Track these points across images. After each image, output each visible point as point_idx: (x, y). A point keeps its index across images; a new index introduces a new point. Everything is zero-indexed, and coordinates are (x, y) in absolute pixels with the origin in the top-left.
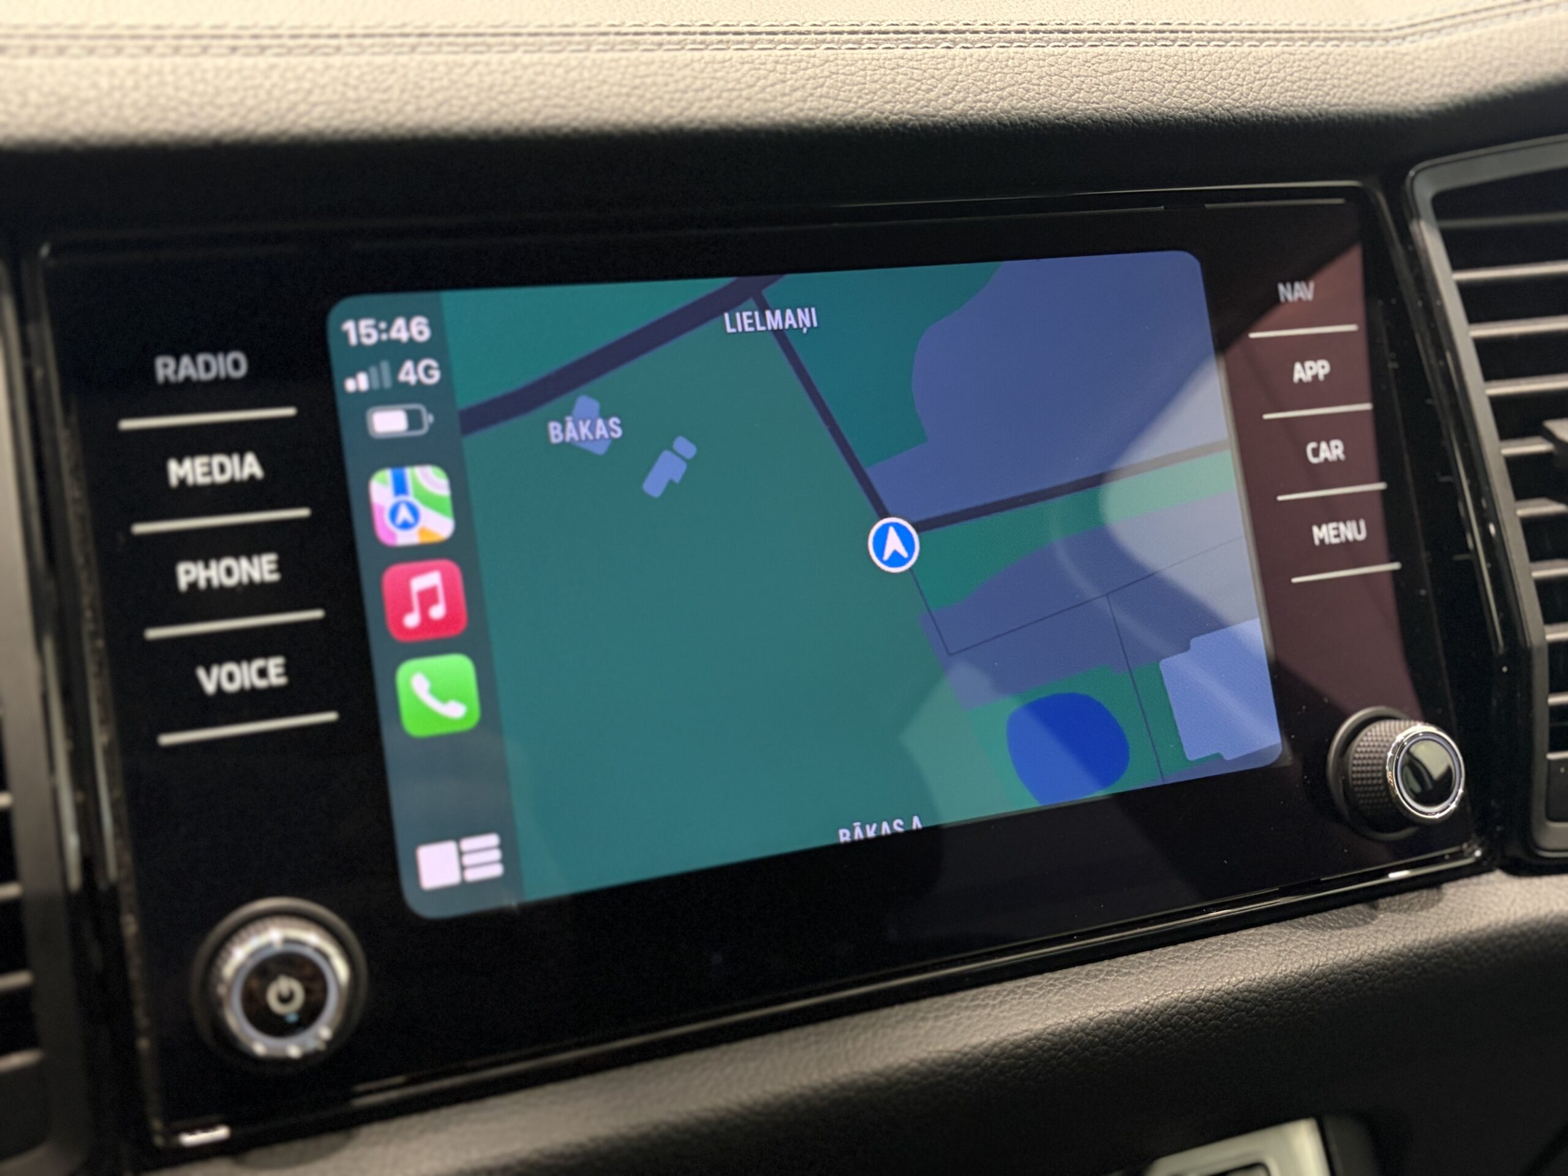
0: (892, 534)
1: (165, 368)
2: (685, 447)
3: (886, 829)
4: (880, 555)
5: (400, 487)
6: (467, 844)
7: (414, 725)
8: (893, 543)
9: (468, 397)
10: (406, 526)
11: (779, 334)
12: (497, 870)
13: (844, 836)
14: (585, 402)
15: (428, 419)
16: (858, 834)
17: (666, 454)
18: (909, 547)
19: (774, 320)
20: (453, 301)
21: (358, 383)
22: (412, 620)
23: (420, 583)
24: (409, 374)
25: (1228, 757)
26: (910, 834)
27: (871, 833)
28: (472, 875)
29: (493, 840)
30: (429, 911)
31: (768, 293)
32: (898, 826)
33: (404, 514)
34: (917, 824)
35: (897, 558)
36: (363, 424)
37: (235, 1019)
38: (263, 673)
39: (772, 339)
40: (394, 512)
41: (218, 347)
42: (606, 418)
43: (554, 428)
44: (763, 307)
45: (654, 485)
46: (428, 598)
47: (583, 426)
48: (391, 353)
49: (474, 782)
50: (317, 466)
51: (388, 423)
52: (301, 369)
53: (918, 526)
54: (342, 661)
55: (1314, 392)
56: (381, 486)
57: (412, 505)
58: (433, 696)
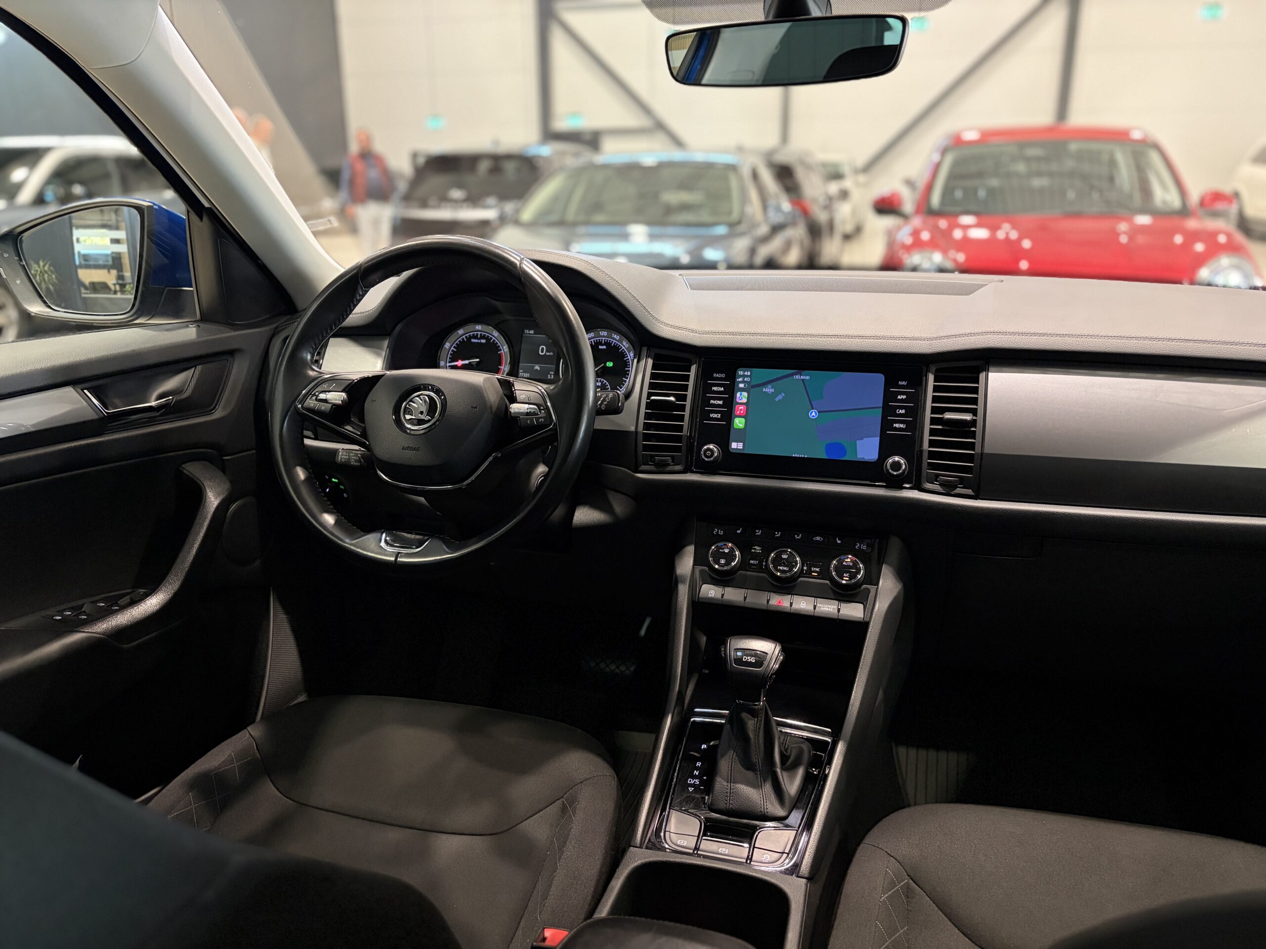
0: (814, 412)
1: (715, 375)
2: (783, 394)
3: (801, 456)
4: (811, 415)
5: (741, 395)
6: (739, 443)
7: (735, 426)
8: (813, 414)
9: (753, 384)
10: (740, 400)
11: (802, 379)
12: (742, 448)
13: (794, 455)
14: (770, 386)
15: (747, 386)
16: (796, 456)
17: (780, 395)
18: (816, 415)
20: (754, 370)
21: (740, 379)
22: (738, 412)
23: (740, 408)
24: (746, 379)
25: (866, 458)
26: (804, 458)
27: (798, 456)
28: (738, 448)
29: (742, 444)
30: (731, 451)
31: (802, 373)
32: (803, 456)
33: (741, 398)
34: (806, 456)
35: (813, 416)
36: (738, 385)
37: (702, 454)
38: (718, 416)
39: (801, 381)
40: (739, 398)
41: (722, 373)
42: (772, 388)
43: (764, 389)
44: (801, 375)
45: (777, 399)
46: (741, 410)
47: (769, 390)
48: (744, 376)
49: (742, 435)
50: (731, 391)
51: (741, 385)
52: (732, 377)
53: (819, 412)
54: (728, 416)
55: (902, 401)
56: (738, 394)
57: (742, 397)
58: (739, 423)
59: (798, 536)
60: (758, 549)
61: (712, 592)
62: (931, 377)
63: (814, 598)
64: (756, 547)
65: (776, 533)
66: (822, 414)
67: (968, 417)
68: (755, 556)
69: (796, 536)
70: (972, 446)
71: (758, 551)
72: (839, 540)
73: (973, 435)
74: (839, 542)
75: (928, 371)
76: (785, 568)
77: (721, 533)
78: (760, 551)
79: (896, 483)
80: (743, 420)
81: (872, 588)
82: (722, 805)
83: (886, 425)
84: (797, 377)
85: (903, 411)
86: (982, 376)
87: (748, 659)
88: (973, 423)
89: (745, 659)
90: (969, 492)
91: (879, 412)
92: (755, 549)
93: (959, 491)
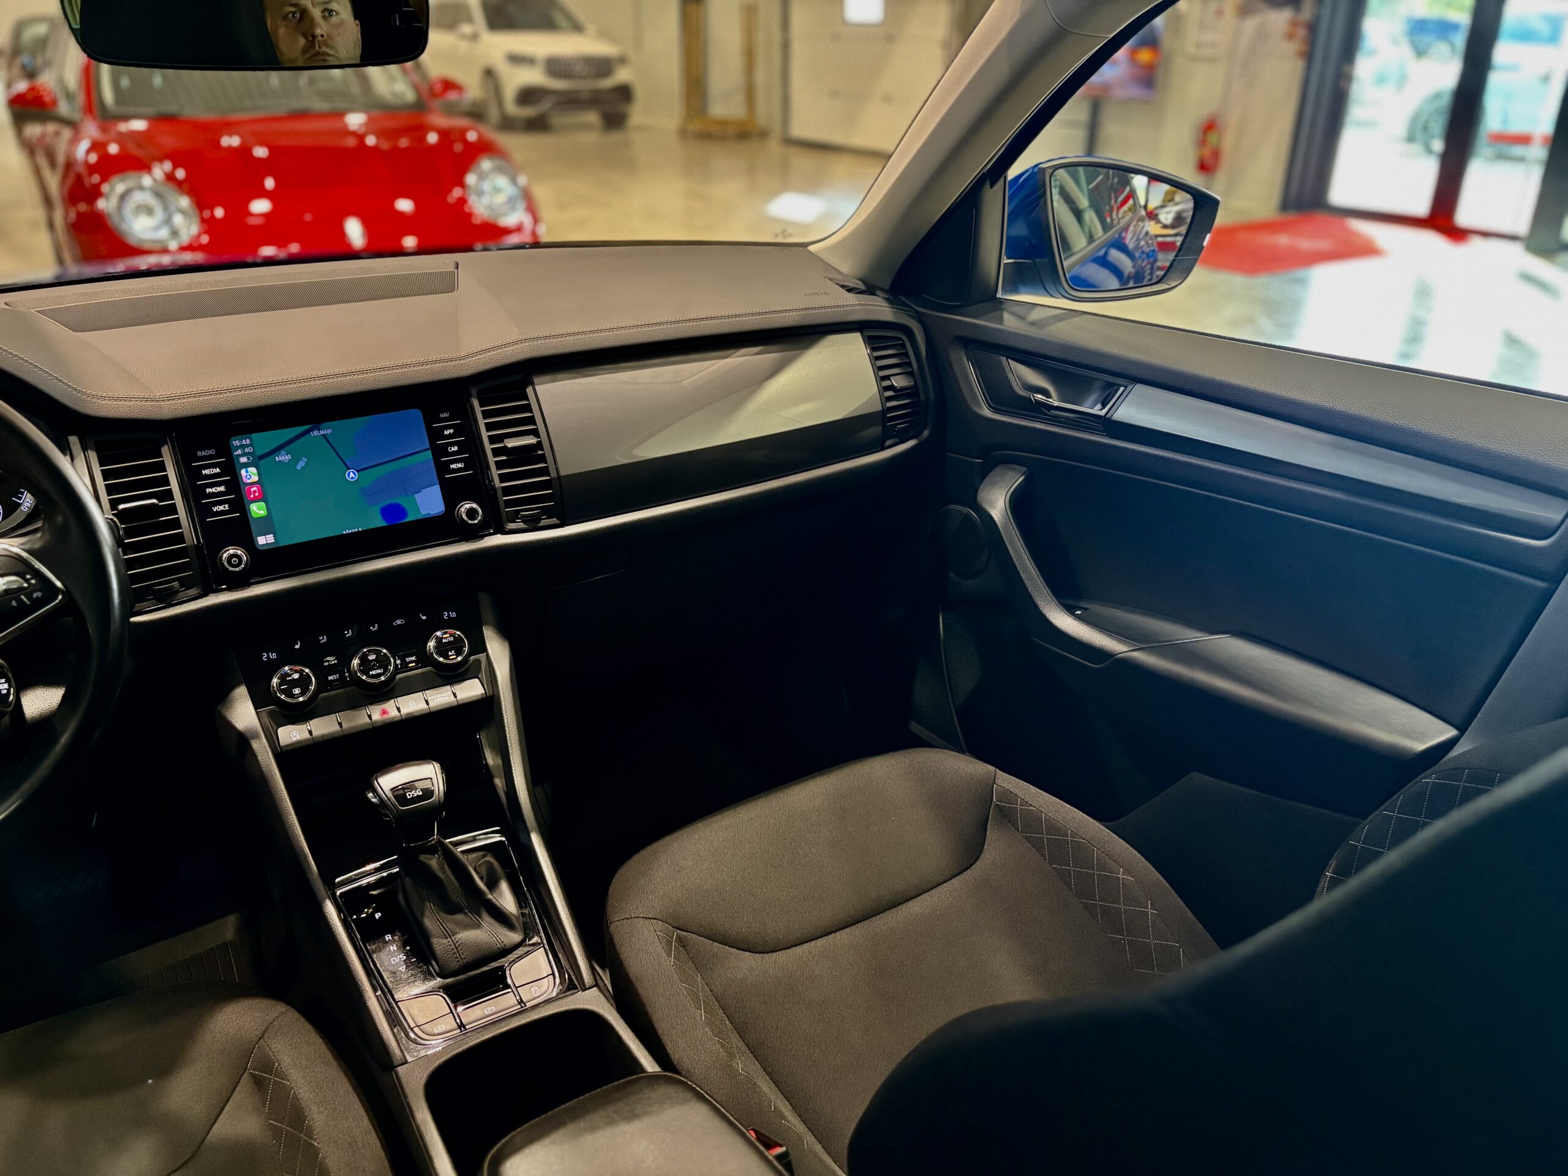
0: (351, 473)
1: (199, 454)
2: (304, 459)
3: (353, 531)
4: (349, 477)
5: (247, 472)
6: (267, 536)
7: (254, 515)
8: (352, 475)
9: (259, 453)
10: (249, 479)
11: (323, 435)
12: (273, 541)
13: (344, 532)
14: (283, 452)
15: (251, 458)
16: (348, 532)
17: (301, 461)
18: (356, 476)
19: (322, 432)
20: (254, 436)
21: (239, 452)
22: (252, 496)
23: (252, 490)
24: (247, 450)
25: (432, 513)
26: (359, 532)
27: (350, 531)
28: (268, 542)
29: (272, 535)
30: (261, 548)
31: (320, 427)
32: (356, 530)
33: (248, 477)
34: (360, 529)
35: (352, 478)
36: (239, 460)
37: (226, 564)
38: (224, 507)
39: (322, 438)
40: (246, 476)
41: (209, 449)
42: (287, 455)
43: (277, 458)
44: (319, 430)
45: (298, 468)
46: (255, 492)
47: (283, 457)
48: (243, 447)
49: (267, 525)
50: (230, 469)
51: (243, 460)
52: (225, 451)
53: (357, 471)
54: (239, 504)
55: (450, 436)
56: (243, 472)
57: (250, 475)
58: (257, 510)
59: (374, 627)
60: (331, 660)
61: (295, 734)
62: (476, 403)
63: (421, 693)
64: (328, 659)
65: (346, 632)
66: (361, 473)
67: (531, 440)
68: (332, 669)
69: (371, 628)
70: (545, 471)
71: (333, 662)
72: (423, 615)
73: (543, 459)
74: (424, 618)
75: (470, 396)
76: (379, 671)
77: (273, 656)
78: (336, 661)
79: (475, 534)
80: (262, 504)
81: (482, 657)
82: (454, 965)
83: (442, 469)
84: (316, 433)
85: (455, 448)
86: (529, 390)
87: (413, 795)
88: (539, 446)
89: (409, 795)
90: (554, 521)
91: (429, 455)
92: (328, 661)
93: (543, 523)
